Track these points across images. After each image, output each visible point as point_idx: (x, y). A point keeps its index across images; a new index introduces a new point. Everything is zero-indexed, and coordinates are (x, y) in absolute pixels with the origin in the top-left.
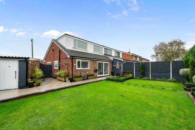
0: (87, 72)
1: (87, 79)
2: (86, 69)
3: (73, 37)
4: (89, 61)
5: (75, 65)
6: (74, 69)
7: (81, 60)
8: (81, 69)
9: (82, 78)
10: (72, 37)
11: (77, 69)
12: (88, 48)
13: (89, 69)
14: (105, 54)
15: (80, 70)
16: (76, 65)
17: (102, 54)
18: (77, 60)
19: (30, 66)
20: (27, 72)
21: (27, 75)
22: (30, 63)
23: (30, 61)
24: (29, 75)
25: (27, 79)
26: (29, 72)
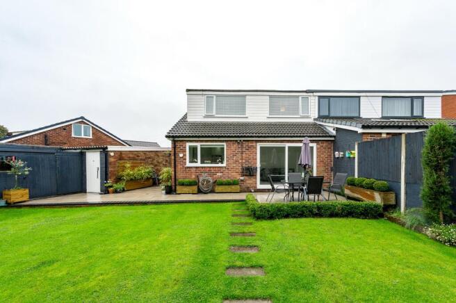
0: (219, 174)
1: (213, 191)
2: (220, 165)
3: (204, 93)
4: (224, 144)
5: (181, 155)
6: (179, 167)
7: (198, 145)
8: (199, 164)
9: (195, 188)
10: (201, 93)
11: (188, 164)
12: (247, 109)
13: (224, 165)
14: (321, 117)
15: (197, 168)
16: (185, 155)
17: (308, 117)
18: (188, 144)
19: (111, 160)
20: (106, 170)
21: (106, 174)
22: (112, 154)
23: (112, 151)
24: (109, 175)
25: (106, 180)
26: (110, 169)
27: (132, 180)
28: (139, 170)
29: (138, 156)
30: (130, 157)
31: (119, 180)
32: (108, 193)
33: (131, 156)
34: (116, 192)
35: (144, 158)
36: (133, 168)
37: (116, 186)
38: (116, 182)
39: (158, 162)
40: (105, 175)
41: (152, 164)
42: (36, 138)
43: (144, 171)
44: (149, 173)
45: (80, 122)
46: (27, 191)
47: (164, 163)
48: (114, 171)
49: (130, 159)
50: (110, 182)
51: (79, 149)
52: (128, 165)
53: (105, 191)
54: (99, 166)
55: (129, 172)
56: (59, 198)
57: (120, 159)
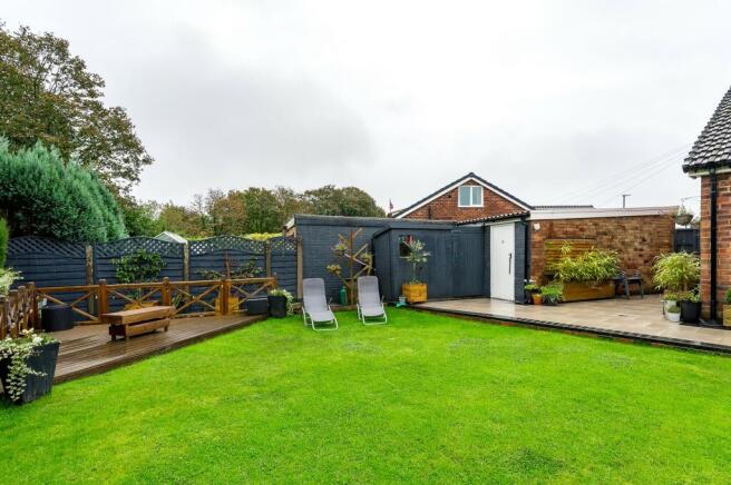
19: (536, 238)
20: (526, 257)
21: (527, 267)
22: (537, 226)
23: (536, 221)
24: (532, 267)
25: (527, 277)
26: (534, 257)
27: (573, 279)
28: (587, 260)
29: (582, 230)
30: (566, 233)
31: (549, 278)
32: (532, 303)
33: (570, 229)
34: (546, 302)
35: (593, 233)
36: (574, 255)
37: (546, 290)
38: (544, 283)
39: (623, 243)
40: (524, 267)
41: (610, 247)
42: (420, 213)
43: (597, 261)
44: (608, 266)
45: (468, 183)
46: (425, 287)
47: (636, 244)
48: (540, 261)
49: (569, 236)
50: (533, 283)
51: (480, 221)
52: (568, 249)
53: (524, 298)
54: (512, 251)
55: (568, 263)
56: (456, 302)
57: (550, 237)
